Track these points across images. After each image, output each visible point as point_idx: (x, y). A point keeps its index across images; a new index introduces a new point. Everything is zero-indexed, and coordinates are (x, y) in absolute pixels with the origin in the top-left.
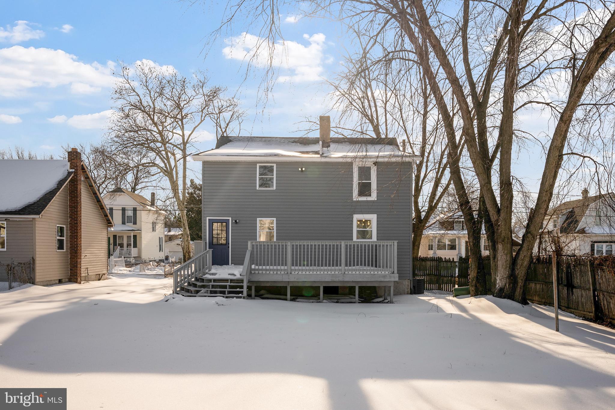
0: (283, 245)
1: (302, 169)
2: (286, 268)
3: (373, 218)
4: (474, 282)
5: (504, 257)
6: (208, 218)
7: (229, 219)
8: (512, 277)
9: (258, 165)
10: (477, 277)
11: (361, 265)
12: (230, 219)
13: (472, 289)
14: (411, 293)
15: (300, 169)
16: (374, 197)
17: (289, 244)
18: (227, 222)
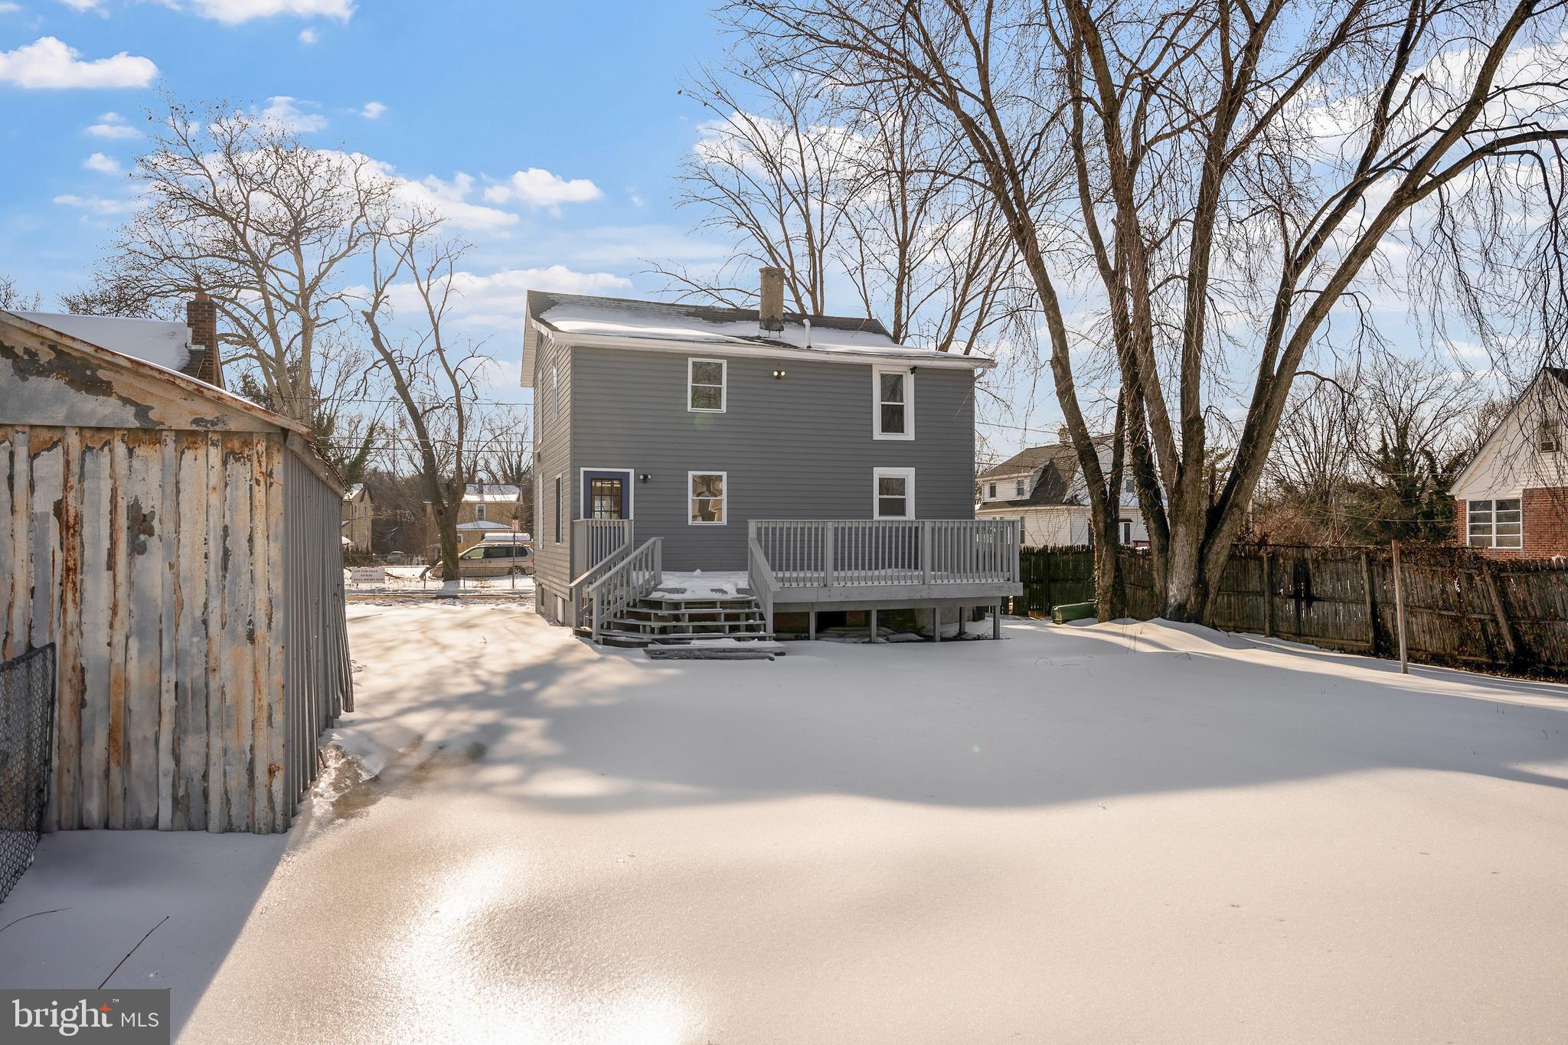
0: (817, 529)
1: (779, 373)
2: (822, 574)
3: (908, 474)
4: (1109, 595)
5: (1187, 549)
6: (582, 469)
7: (629, 473)
8: (1201, 583)
9: (690, 361)
10: (1114, 586)
11: (896, 566)
12: (632, 472)
13: (1102, 608)
14: (974, 620)
15: (776, 374)
16: (909, 434)
17: (830, 525)
18: (623, 478)
